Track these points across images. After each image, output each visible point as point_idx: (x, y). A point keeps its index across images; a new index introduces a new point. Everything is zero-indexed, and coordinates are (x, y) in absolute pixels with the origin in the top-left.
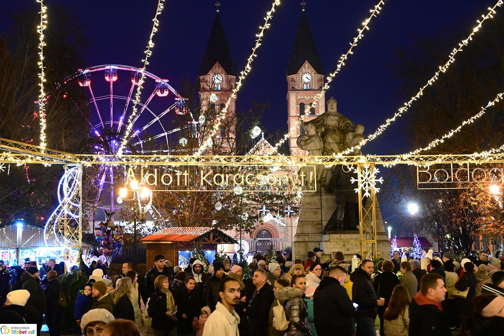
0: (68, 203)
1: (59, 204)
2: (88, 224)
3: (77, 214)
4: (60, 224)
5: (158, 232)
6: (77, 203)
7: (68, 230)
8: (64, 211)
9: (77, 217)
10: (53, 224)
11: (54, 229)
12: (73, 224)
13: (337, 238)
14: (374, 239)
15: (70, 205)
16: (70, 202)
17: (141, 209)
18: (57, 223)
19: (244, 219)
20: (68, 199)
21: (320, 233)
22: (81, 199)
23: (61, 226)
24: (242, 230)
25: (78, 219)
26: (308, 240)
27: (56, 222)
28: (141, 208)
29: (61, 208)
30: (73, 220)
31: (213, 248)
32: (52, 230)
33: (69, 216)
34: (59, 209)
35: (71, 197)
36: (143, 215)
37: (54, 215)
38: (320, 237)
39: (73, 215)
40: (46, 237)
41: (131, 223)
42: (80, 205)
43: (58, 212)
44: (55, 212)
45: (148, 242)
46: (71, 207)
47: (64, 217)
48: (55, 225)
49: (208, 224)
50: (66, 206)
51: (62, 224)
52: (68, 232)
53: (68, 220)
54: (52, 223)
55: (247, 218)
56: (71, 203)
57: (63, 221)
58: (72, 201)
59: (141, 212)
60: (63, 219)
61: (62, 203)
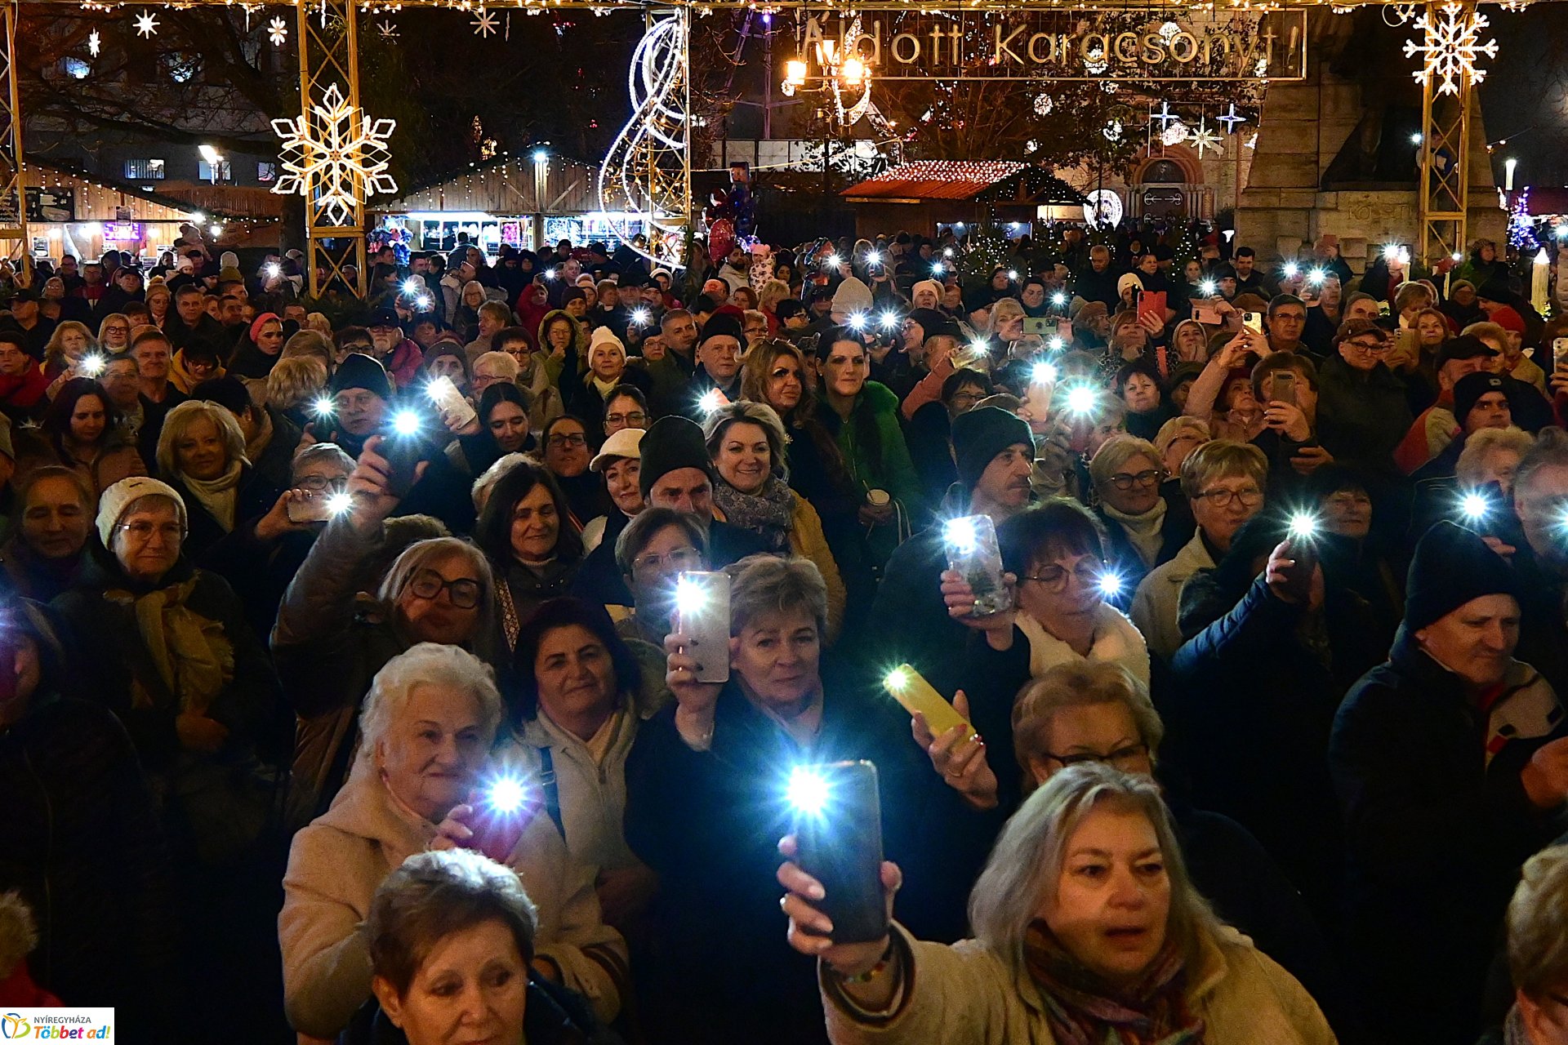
0: (654, 109)
1: (633, 112)
2: (710, 148)
3: (678, 139)
4: (639, 164)
5: (886, 173)
6: (676, 110)
7: (658, 179)
8: (645, 130)
9: (679, 146)
10: (620, 165)
11: (623, 175)
12: (669, 162)
13: (1359, 202)
14: (1460, 211)
15: (659, 115)
16: (660, 106)
17: (841, 115)
18: (629, 163)
19: (1111, 139)
20: (655, 99)
21: (1312, 187)
22: (688, 101)
23: (641, 169)
24: (1106, 166)
25: (681, 151)
26: (1277, 205)
27: (627, 158)
28: (841, 111)
29: (638, 122)
30: (670, 155)
31: (1029, 215)
32: (620, 179)
33: (660, 144)
34: (634, 125)
35: (663, 96)
36: (846, 129)
37: (623, 140)
38: (1311, 197)
39: (669, 142)
40: (602, 195)
41: (816, 146)
42: (684, 115)
43: (632, 134)
44: (624, 133)
45: (858, 200)
46: (663, 120)
47: (646, 147)
48: (625, 166)
49: (1016, 153)
50: (651, 117)
51: (641, 165)
52: (657, 184)
53: (656, 154)
54: (616, 163)
55: (1119, 134)
56: (663, 109)
57: (644, 156)
58: (665, 104)
59: (841, 122)
60: (644, 150)
61: (641, 109)
